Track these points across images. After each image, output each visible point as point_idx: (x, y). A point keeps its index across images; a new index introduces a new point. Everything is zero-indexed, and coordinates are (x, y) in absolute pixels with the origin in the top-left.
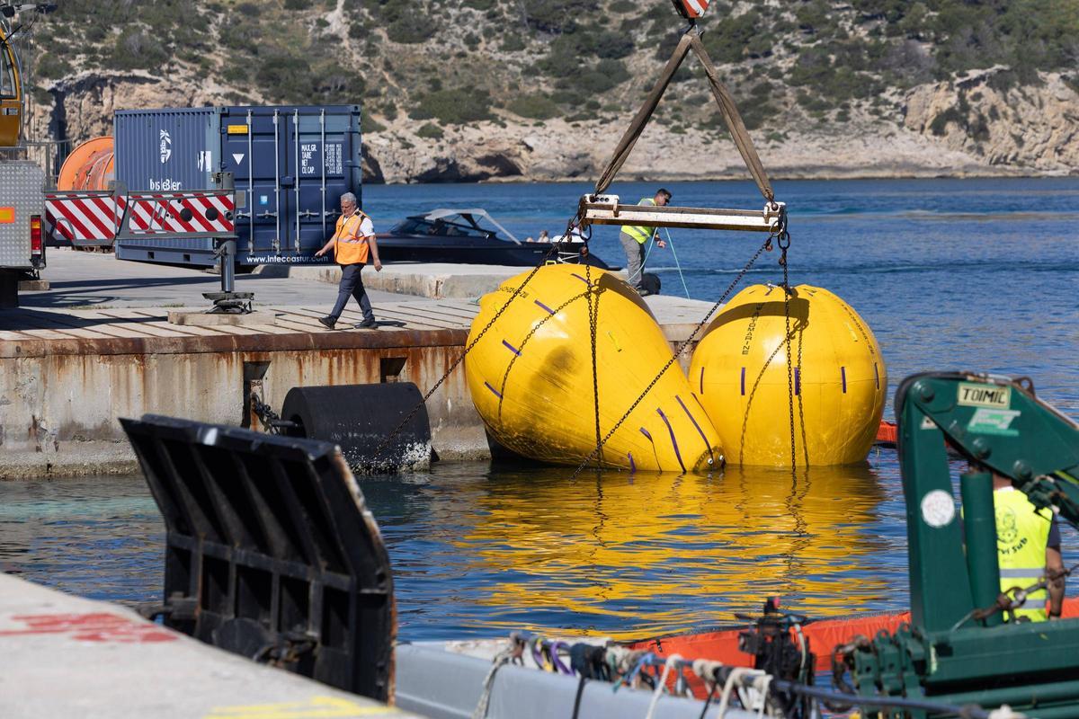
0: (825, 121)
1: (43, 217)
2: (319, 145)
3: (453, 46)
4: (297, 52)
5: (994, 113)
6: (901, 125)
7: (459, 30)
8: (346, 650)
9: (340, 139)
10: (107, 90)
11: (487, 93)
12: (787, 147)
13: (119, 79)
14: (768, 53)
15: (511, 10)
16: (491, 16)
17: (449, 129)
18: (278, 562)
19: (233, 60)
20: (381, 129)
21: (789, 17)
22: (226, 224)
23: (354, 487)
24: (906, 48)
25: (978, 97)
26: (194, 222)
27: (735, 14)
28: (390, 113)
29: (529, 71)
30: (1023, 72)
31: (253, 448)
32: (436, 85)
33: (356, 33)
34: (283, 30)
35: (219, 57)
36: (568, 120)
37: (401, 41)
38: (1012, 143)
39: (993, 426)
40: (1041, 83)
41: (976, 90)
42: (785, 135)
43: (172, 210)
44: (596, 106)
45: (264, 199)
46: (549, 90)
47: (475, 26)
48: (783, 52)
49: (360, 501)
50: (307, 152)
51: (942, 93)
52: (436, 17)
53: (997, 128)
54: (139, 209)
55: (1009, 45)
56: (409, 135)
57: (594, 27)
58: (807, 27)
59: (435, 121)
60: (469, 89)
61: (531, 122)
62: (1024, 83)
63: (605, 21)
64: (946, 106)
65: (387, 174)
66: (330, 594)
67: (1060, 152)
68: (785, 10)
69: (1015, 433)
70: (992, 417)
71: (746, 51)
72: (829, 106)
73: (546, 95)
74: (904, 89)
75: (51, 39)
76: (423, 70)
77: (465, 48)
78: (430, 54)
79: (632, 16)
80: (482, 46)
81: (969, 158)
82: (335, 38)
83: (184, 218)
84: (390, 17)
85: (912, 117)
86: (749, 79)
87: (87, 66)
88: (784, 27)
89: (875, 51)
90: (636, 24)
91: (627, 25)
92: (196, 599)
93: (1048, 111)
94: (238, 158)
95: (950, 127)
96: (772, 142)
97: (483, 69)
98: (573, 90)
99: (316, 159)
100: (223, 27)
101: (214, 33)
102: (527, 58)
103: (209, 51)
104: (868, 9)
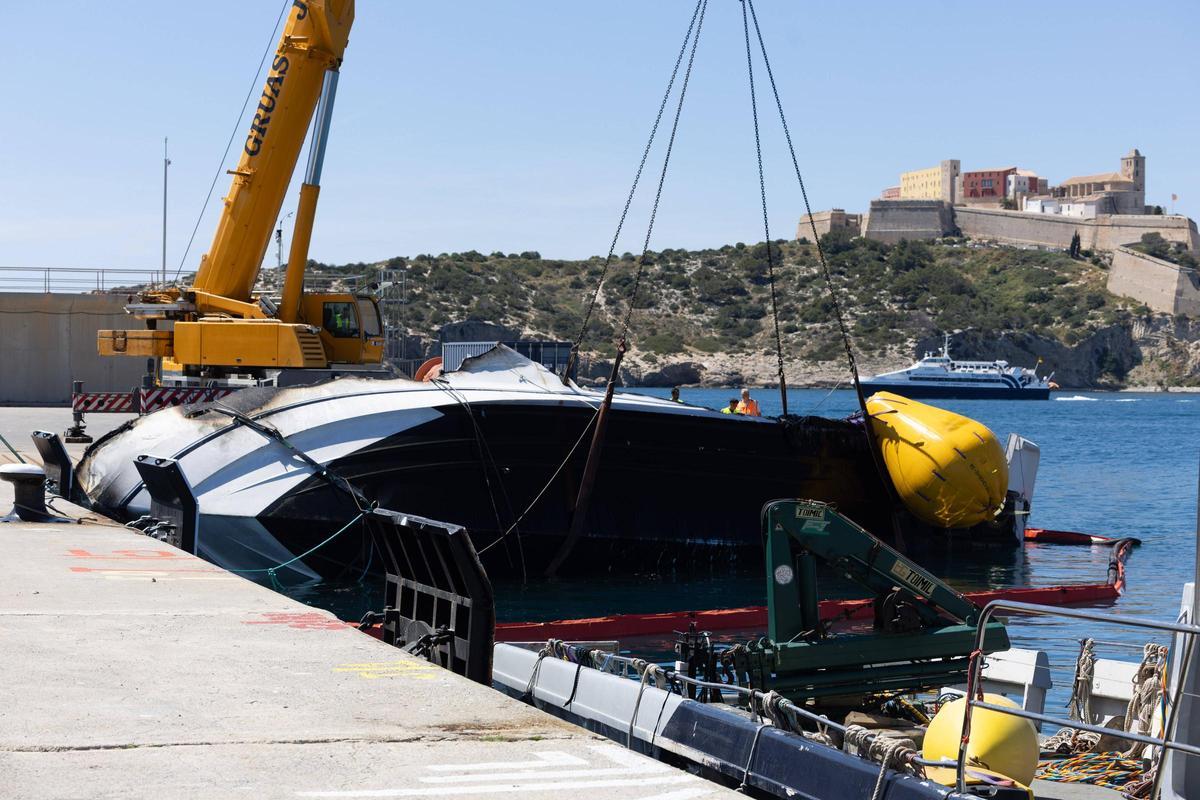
0: (872, 356)
3: (664, 310)
4: (576, 313)
7: (667, 302)
11: (682, 337)
16: (685, 295)
17: (660, 357)
19: (540, 316)
21: (853, 298)
24: (919, 316)
25: (959, 344)
27: (823, 296)
29: (706, 326)
30: (985, 331)
32: (654, 331)
33: (609, 302)
34: (569, 299)
35: (532, 315)
36: (727, 353)
37: (635, 307)
41: (958, 340)
44: (744, 346)
46: (716, 336)
47: (676, 300)
48: (849, 317)
52: (655, 294)
55: (976, 315)
56: (637, 360)
57: (743, 301)
58: (863, 304)
59: (652, 353)
60: (672, 335)
61: (706, 354)
62: (985, 337)
63: (750, 298)
68: (851, 294)
71: (829, 317)
72: (875, 348)
73: (715, 339)
74: (917, 340)
75: (438, 302)
76: (647, 323)
77: (670, 312)
78: (651, 315)
79: (765, 295)
80: (680, 311)
82: (599, 305)
84: (629, 294)
86: (830, 332)
87: (458, 318)
88: (850, 304)
89: (901, 318)
90: (766, 300)
91: (762, 300)
96: (842, 368)
97: (681, 323)
98: (731, 337)
100: (535, 298)
101: (530, 301)
102: (705, 318)
103: (527, 311)
104: (899, 294)
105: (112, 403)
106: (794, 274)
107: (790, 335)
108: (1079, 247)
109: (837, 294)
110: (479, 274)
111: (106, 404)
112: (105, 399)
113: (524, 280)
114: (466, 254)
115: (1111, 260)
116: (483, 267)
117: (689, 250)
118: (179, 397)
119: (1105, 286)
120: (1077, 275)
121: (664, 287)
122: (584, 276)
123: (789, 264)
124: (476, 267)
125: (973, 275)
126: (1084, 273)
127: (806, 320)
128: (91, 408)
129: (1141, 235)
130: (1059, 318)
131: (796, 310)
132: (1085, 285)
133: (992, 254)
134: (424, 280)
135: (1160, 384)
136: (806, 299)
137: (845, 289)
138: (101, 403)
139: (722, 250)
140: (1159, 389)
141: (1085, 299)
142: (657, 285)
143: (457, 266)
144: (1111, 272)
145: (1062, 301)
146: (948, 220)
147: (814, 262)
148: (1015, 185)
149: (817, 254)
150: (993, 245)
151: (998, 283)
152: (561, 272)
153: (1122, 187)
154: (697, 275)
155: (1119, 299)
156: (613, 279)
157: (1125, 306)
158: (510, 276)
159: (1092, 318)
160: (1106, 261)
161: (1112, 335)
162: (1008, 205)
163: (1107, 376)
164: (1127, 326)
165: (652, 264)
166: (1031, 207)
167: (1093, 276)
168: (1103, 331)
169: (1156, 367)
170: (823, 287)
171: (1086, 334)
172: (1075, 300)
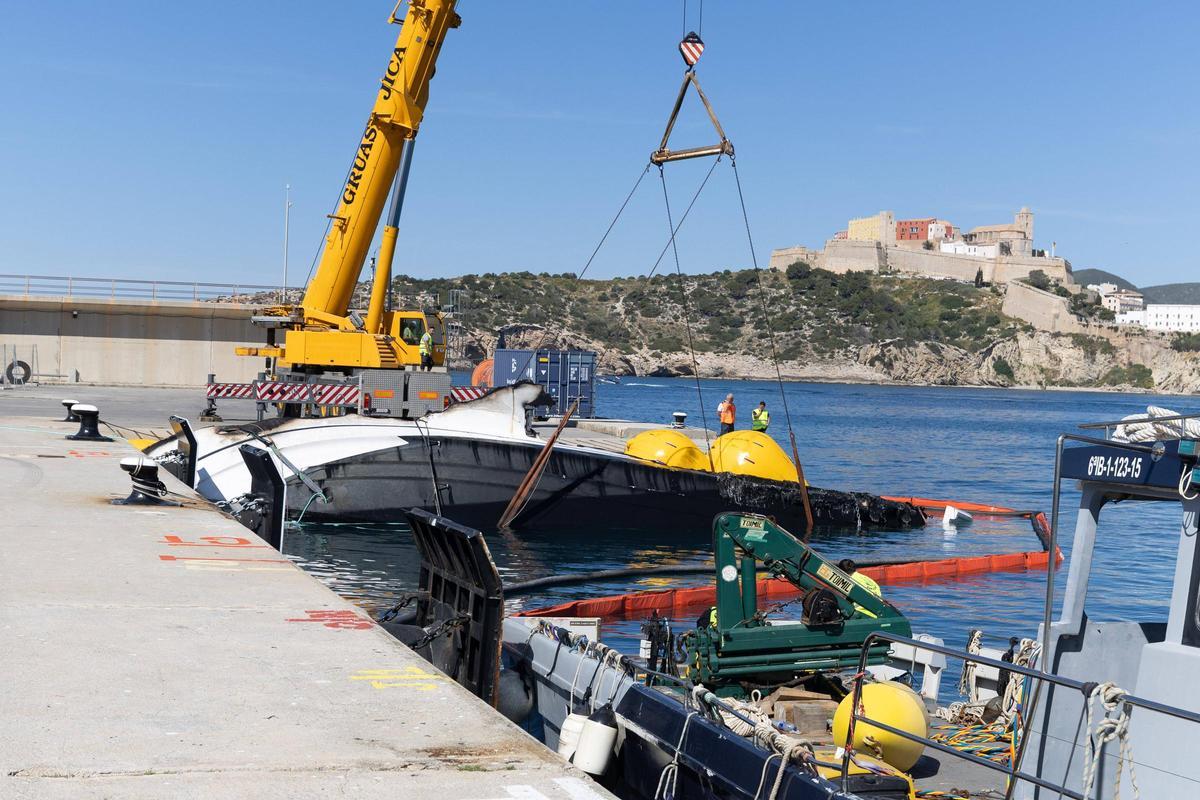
0: (824, 358)
3: (668, 320)
4: (602, 319)
5: (896, 358)
6: (856, 361)
7: (671, 313)
10: (522, 333)
11: (681, 340)
12: (807, 368)
13: (528, 328)
15: (693, 305)
16: (684, 308)
17: (664, 354)
19: (576, 321)
20: (636, 353)
21: (810, 313)
24: (860, 328)
27: (788, 311)
28: (640, 347)
29: (700, 331)
30: (909, 341)
32: (660, 335)
33: (627, 312)
34: (597, 310)
35: (569, 320)
36: (715, 353)
37: (646, 316)
38: (903, 371)
40: (916, 346)
41: (889, 348)
42: (806, 363)
44: (728, 348)
46: (708, 340)
47: (678, 311)
48: (807, 328)
51: (874, 348)
52: (661, 307)
53: (896, 364)
55: (903, 329)
56: (648, 357)
57: (728, 314)
58: (818, 318)
59: (659, 351)
60: (674, 338)
61: (699, 353)
62: (909, 345)
63: (733, 312)
64: (875, 354)
65: (638, 372)
67: (923, 376)
68: (809, 310)
71: (792, 327)
72: (826, 352)
73: (706, 342)
74: (858, 346)
75: (499, 310)
76: (655, 329)
77: (673, 321)
78: (658, 322)
79: (744, 310)
80: (680, 320)
81: (885, 377)
82: (619, 314)
84: (642, 306)
85: (861, 358)
86: (793, 339)
87: (514, 321)
88: (809, 318)
89: (846, 330)
90: (746, 313)
91: (742, 314)
93: (919, 358)
94: (543, 372)
95: (877, 363)
96: (801, 366)
97: (680, 330)
98: (717, 340)
100: (572, 308)
101: (568, 310)
102: (698, 325)
103: (565, 317)
104: (845, 311)
105: (237, 391)
106: (767, 294)
107: (763, 341)
108: (982, 280)
109: (798, 310)
110: (530, 289)
111: (233, 392)
112: (232, 388)
113: (564, 294)
114: (521, 274)
115: (1006, 290)
116: (533, 283)
117: (688, 275)
118: (286, 389)
119: (1000, 309)
120: (979, 300)
121: (669, 302)
122: (609, 291)
123: (764, 286)
124: (529, 284)
125: (901, 299)
126: (985, 299)
127: (774, 329)
128: (220, 395)
129: (1028, 272)
130: (965, 332)
131: (767, 322)
132: (986, 308)
133: (916, 283)
134: (488, 292)
135: (1040, 383)
136: (775, 314)
137: (805, 307)
138: (229, 391)
139: (713, 275)
140: (1039, 388)
141: (985, 318)
142: (664, 300)
143: (514, 282)
144: (1005, 299)
145: (967, 320)
146: (883, 256)
147: (782, 286)
148: (934, 232)
149: (784, 280)
150: (917, 276)
151: (920, 305)
152: (592, 288)
153: (1015, 235)
154: (694, 294)
155: (1010, 319)
156: (630, 295)
157: (1015, 324)
158: (553, 290)
159: (990, 333)
160: (1001, 291)
161: (1004, 346)
162: (929, 246)
163: (1000, 377)
164: (1016, 340)
165: (660, 284)
166: (947, 248)
167: (992, 301)
168: (998, 343)
169: (1037, 371)
170: (789, 305)
171: (985, 345)
172: (977, 319)
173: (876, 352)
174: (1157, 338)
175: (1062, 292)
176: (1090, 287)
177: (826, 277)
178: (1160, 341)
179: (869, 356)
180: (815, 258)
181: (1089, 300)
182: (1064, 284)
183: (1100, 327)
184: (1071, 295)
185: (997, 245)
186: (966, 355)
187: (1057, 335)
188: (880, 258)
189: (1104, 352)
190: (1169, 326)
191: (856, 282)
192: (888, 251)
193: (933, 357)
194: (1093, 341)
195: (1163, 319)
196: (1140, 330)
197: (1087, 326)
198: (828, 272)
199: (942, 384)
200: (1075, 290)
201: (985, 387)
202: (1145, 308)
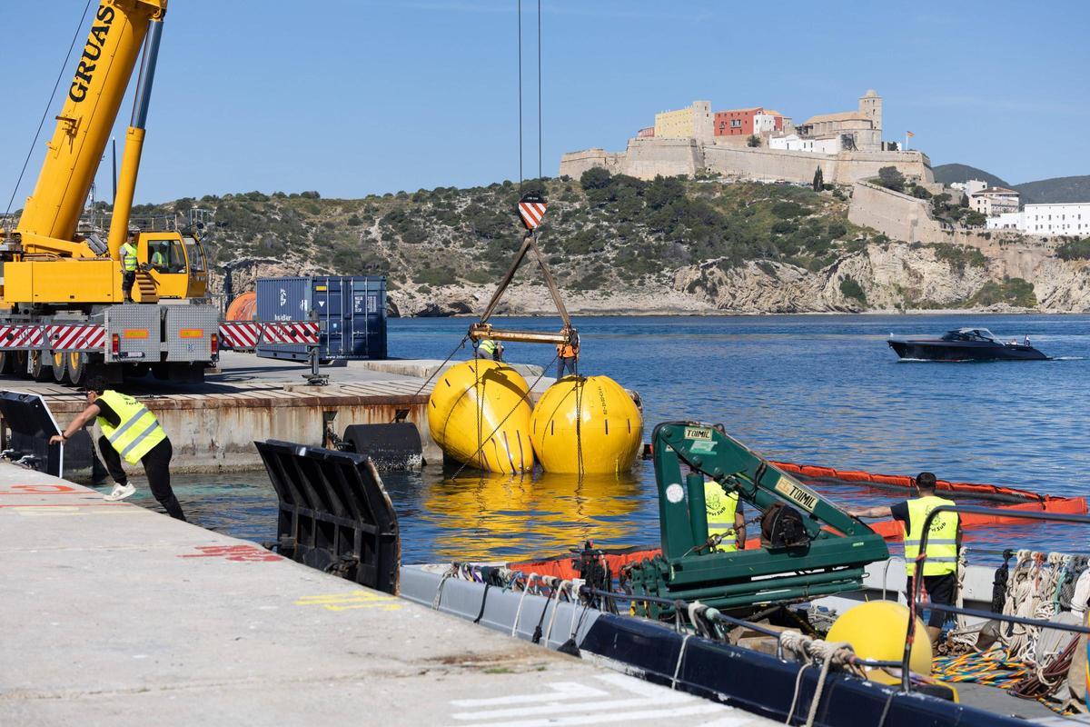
0: (632, 285)
1: (218, 335)
2: (364, 297)
3: (436, 245)
4: (354, 248)
5: (720, 282)
6: (672, 288)
7: (439, 237)
8: (374, 565)
9: (375, 293)
10: (254, 267)
11: (454, 270)
12: (612, 299)
13: (260, 262)
14: (602, 250)
15: (467, 226)
16: (457, 230)
17: (434, 289)
18: (338, 518)
19: (320, 251)
20: (398, 288)
21: (613, 230)
22: (315, 339)
23: (378, 479)
24: (674, 247)
25: (712, 273)
26: (297, 337)
27: (585, 229)
28: (403, 280)
29: (476, 258)
30: (736, 260)
31: (325, 457)
32: (427, 265)
33: (385, 238)
34: (347, 236)
35: (313, 250)
37: (408, 242)
38: (730, 297)
39: (703, 450)
40: (745, 266)
41: (711, 269)
42: (611, 293)
43: (286, 331)
45: (335, 325)
46: (487, 268)
47: (448, 235)
48: (610, 249)
49: (381, 486)
50: (358, 300)
51: (693, 271)
52: (427, 230)
53: (722, 290)
54: (268, 330)
55: (728, 245)
56: (413, 292)
57: (511, 235)
58: (622, 236)
59: (426, 285)
60: (445, 267)
61: (477, 285)
62: (736, 266)
63: (517, 232)
64: (695, 278)
65: (401, 313)
66: (365, 535)
67: (755, 303)
68: (611, 227)
69: (715, 453)
70: (703, 445)
71: (590, 248)
72: (634, 278)
73: (485, 271)
74: (673, 269)
75: (225, 241)
76: (420, 257)
77: (443, 246)
78: (424, 249)
80: (451, 245)
81: (708, 306)
82: (374, 241)
83: (292, 335)
84: (403, 230)
85: (678, 283)
86: (592, 263)
87: (243, 255)
88: (611, 236)
89: (658, 249)
92: (294, 537)
93: (749, 281)
94: (322, 303)
95: (698, 289)
96: (604, 296)
97: (452, 257)
98: (500, 269)
99: (363, 305)
100: (315, 235)
101: (311, 238)
102: (475, 251)
103: (308, 247)
104: (655, 227)
106: (558, 208)
107: (556, 267)
108: (822, 181)
109: (598, 227)
110: (262, 213)
113: (304, 218)
114: (249, 195)
115: (852, 193)
116: (265, 206)
117: (459, 188)
119: (846, 216)
120: (819, 207)
121: (436, 223)
122: (360, 213)
123: (552, 199)
124: (260, 207)
125: (724, 209)
126: (826, 205)
127: (568, 252)
129: (878, 170)
130: (804, 247)
131: (560, 242)
132: (828, 216)
133: (741, 188)
134: (211, 219)
135: (898, 306)
136: (569, 233)
137: (606, 223)
139: (490, 187)
140: (897, 312)
141: (827, 229)
142: (430, 221)
143: (241, 206)
144: (851, 204)
145: (807, 231)
146: (700, 157)
147: (576, 199)
148: (761, 124)
149: (578, 191)
150: (742, 180)
151: (748, 215)
152: (339, 209)
153: (860, 125)
154: (467, 212)
155: (858, 229)
156: (389, 215)
157: (865, 235)
158: (291, 214)
159: (835, 246)
160: (846, 194)
161: (853, 263)
162: (755, 142)
163: (849, 300)
164: (866, 254)
165: (424, 201)
166: (777, 144)
167: (835, 208)
168: (845, 259)
169: (894, 291)
170: (585, 221)
171: (829, 261)
172: (818, 230)
173: (695, 275)
174: (1039, 245)
175: (920, 193)
176: (954, 185)
177: (630, 185)
178: (1042, 248)
179: (688, 281)
180: (616, 162)
181: (954, 201)
182: (923, 183)
183: (968, 234)
184: (931, 196)
185: (839, 138)
186: (806, 274)
187: (916, 246)
188: (696, 159)
189: (974, 264)
190: (1053, 230)
191: (668, 189)
192: (706, 150)
193: (766, 279)
194: (960, 252)
195: (1045, 222)
196: (1018, 236)
197: (953, 233)
198: (634, 179)
199: (778, 311)
200: (936, 189)
201: (831, 313)
202: (1021, 209)
